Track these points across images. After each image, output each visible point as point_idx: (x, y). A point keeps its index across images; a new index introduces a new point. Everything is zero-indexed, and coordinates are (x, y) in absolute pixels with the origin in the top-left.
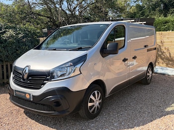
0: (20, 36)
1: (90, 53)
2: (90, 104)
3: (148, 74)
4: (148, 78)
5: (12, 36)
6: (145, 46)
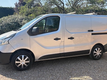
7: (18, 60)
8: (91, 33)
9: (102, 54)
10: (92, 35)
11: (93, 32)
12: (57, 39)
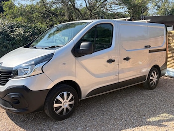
0: (28, 34)
1: (58, 53)
2: (55, 105)
3: (151, 78)
4: (151, 83)
5: (20, 34)
6: (146, 47)
7: (58, 102)
8: (148, 50)
9: (158, 80)
10: (149, 52)
11: (150, 49)
12: (110, 61)
